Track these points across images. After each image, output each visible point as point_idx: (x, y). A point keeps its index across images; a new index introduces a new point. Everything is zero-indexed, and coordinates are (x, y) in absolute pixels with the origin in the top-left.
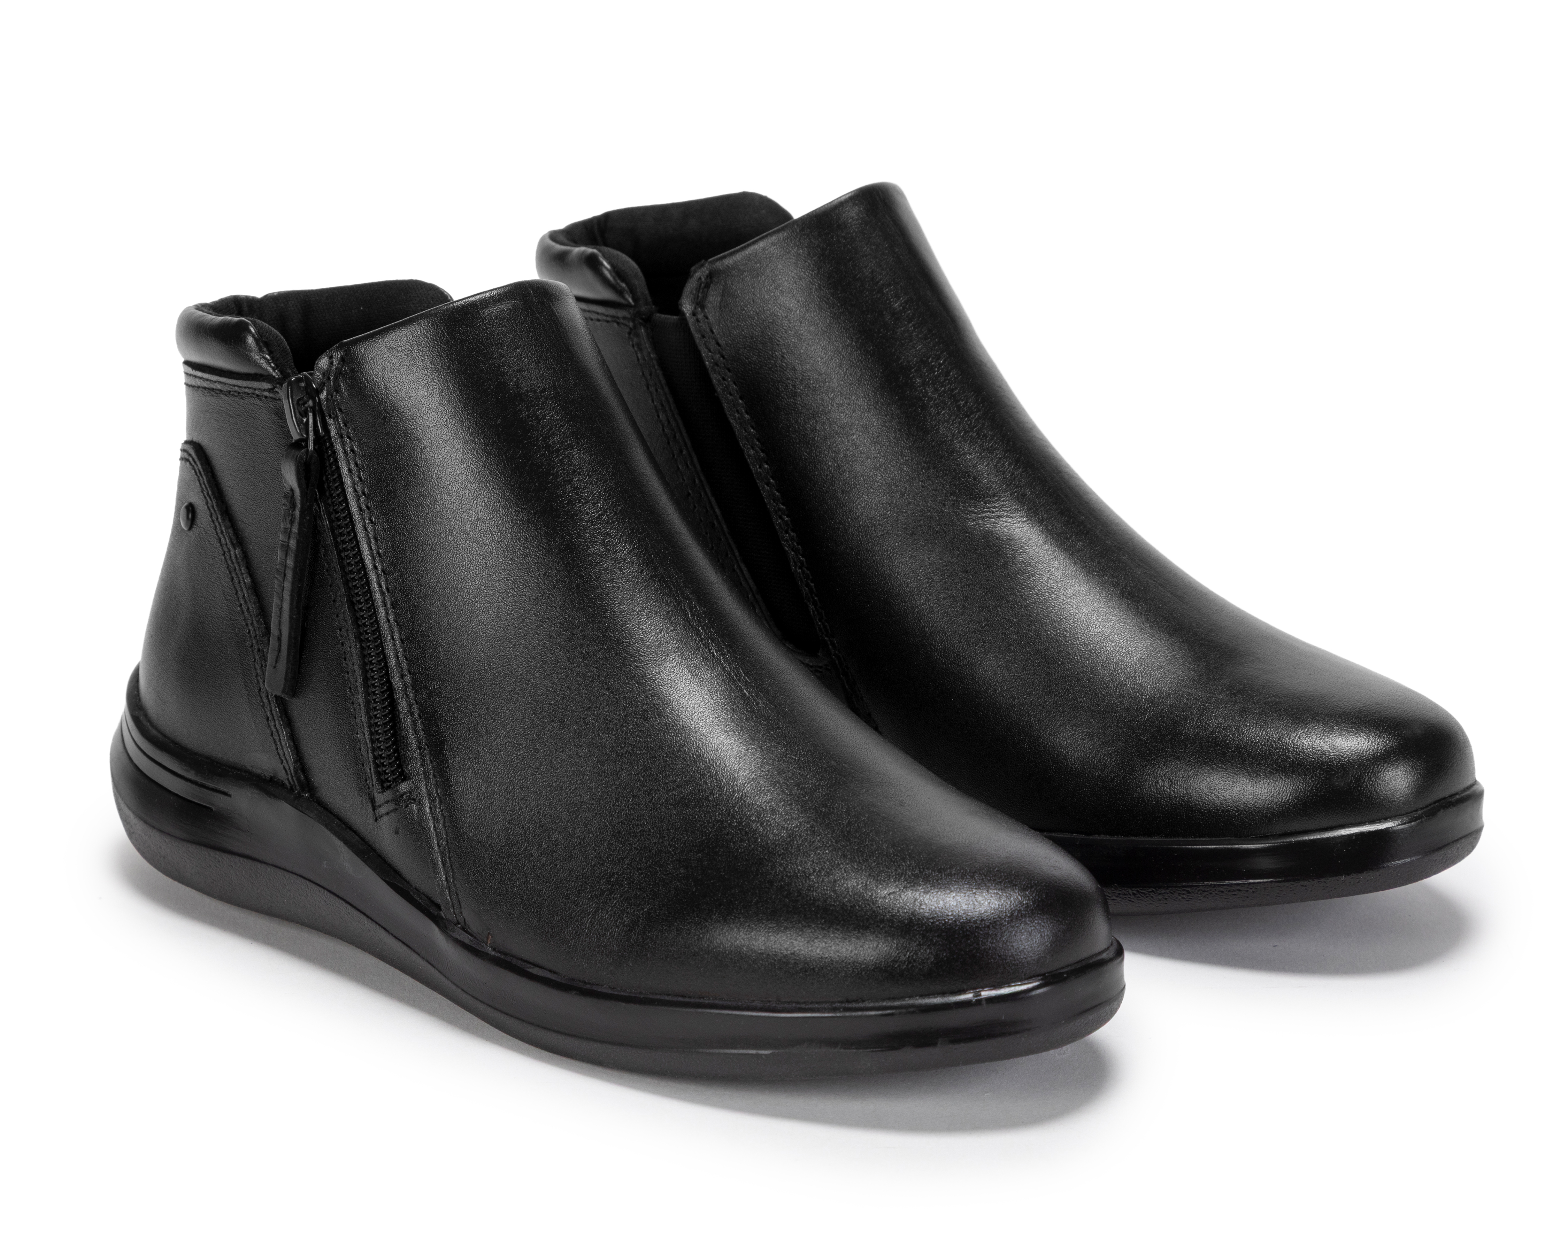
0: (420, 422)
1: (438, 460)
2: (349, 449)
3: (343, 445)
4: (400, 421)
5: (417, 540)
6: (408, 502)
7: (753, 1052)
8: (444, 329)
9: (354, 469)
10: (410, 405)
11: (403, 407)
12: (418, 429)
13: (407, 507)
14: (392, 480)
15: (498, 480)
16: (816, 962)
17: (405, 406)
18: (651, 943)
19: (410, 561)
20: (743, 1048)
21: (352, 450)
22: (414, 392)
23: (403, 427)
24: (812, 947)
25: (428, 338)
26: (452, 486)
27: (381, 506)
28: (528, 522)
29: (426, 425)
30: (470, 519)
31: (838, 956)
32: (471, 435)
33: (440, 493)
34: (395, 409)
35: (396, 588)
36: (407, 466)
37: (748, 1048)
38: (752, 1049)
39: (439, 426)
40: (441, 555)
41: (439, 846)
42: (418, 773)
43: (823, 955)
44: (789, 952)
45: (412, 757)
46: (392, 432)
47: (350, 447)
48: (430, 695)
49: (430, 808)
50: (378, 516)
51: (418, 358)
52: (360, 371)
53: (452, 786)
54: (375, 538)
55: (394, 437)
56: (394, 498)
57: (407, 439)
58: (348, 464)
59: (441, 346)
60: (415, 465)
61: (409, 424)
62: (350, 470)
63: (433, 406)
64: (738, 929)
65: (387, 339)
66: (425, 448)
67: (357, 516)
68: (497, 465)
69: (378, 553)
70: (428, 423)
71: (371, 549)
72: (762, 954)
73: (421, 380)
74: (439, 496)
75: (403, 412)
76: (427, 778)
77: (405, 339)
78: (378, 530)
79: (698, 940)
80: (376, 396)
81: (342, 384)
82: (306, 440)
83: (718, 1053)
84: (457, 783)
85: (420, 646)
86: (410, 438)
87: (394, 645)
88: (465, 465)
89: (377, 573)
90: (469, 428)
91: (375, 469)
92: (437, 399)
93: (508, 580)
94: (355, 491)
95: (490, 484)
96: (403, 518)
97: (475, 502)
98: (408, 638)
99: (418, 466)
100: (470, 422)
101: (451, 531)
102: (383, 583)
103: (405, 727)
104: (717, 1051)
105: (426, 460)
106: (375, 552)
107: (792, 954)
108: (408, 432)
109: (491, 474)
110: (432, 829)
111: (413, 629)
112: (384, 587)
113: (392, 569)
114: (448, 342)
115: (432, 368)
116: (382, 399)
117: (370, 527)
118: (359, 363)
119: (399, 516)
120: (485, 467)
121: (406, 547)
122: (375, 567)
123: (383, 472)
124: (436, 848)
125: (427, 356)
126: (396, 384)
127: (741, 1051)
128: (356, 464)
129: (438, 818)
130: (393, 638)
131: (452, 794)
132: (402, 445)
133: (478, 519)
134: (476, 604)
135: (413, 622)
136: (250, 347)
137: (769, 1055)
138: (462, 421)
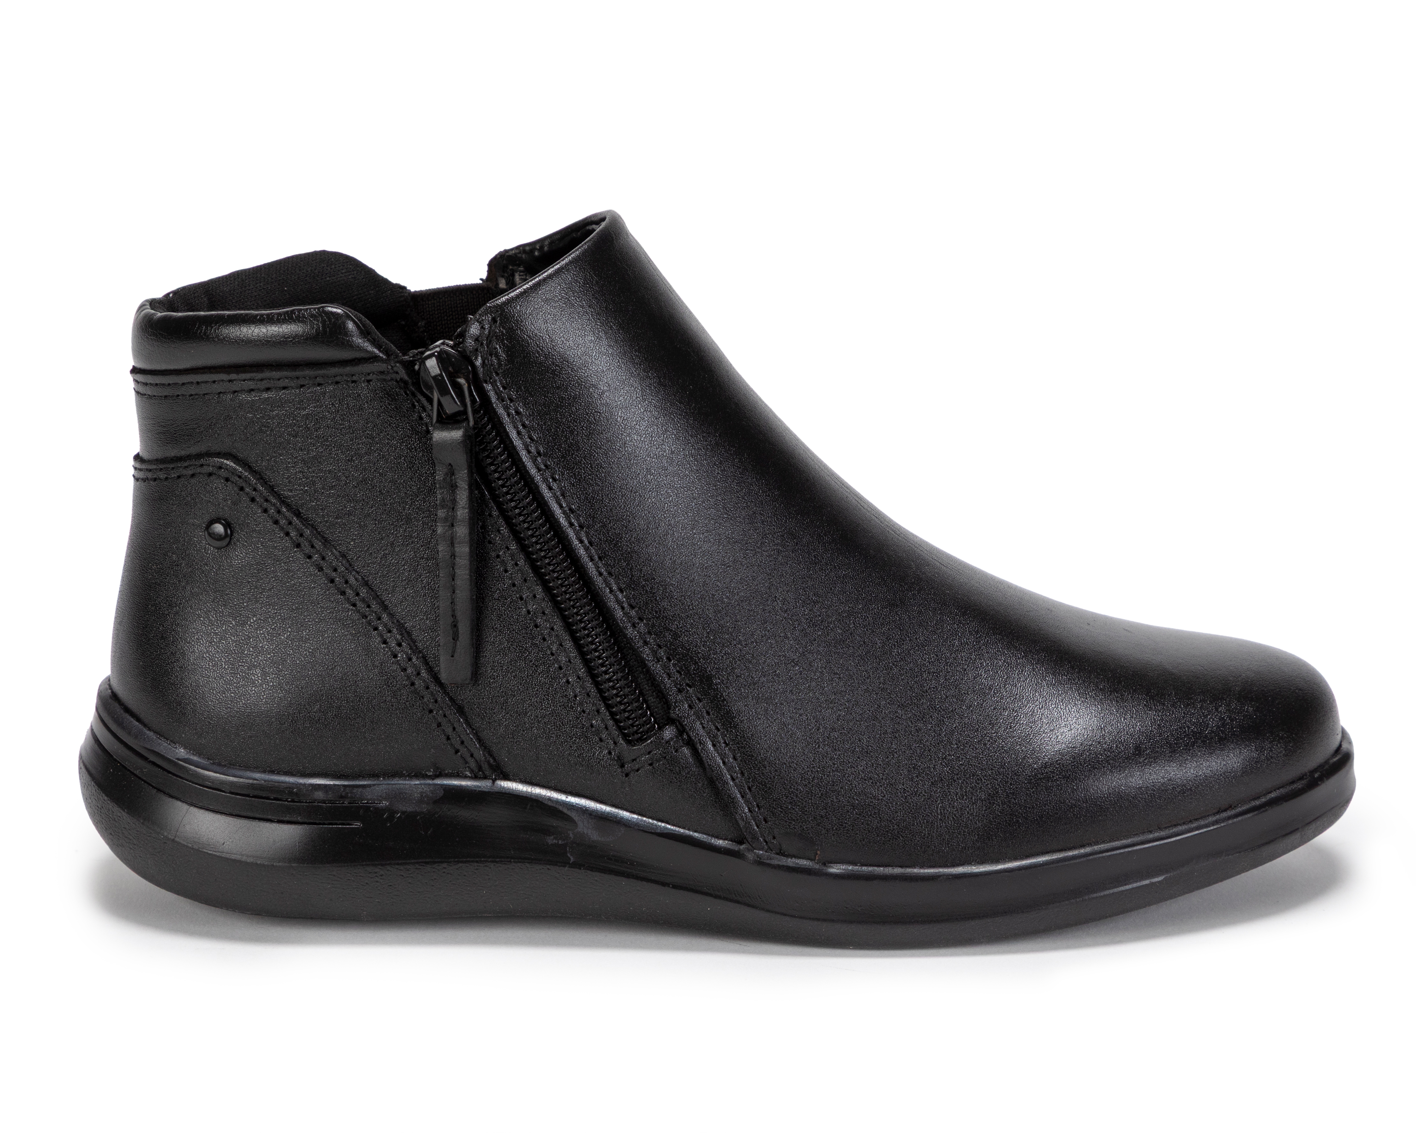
0: (594, 368)
1: (620, 402)
2: (513, 412)
3: (506, 408)
4: (572, 371)
5: (614, 487)
6: (595, 451)
7: (1147, 882)
8: (590, 271)
9: (523, 431)
10: (579, 353)
11: (573, 356)
12: (592, 376)
13: (595, 456)
14: (572, 432)
15: (679, 410)
16: (1192, 782)
17: (574, 355)
18: (1020, 809)
19: (611, 510)
20: (1137, 882)
21: (518, 413)
22: (581, 339)
23: (576, 376)
24: (1185, 769)
25: (580, 283)
26: (639, 425)
27: (563, 461)
28: (717, 444)
29: (599, 370)
30: (665, 454)
31: (1210, 771)
32: (644, 371)
33: (629, 435)
34: (565, 359)
35: (601, 540)
36: (587, 415)
37: (1142, 879)
38: (1146, 879)
39: (613, 368)
40: (644, 496)
41: (733, 779)
42: (688, 715)
43: (1197, 774)
44: (1166, 779)
45: (676, 700)
46: (563, 385)
47: (515, 409)
48: (676, 636)
49: (714, 745)
50: (562, 472)
51: (576, 305)
52: (520, 329)
53: (735, 717)
54: (563, 495)
55: (567, 389)
56: (577, 450)
57: (581, 388)
58: (516, 427)
59: (593, 288)
60: (595, 412)
61: (582, 372)
62: (519, 433)
63: (603, 349)
64: (1111, 771)
65: (540, 292)
66: (603, 393)
67: (539, 478)
68: (675, 396)
69: (571, 510)
70: (601, 367)
71: (561, 507)
72: (1141, 788)
73: (585, 326)
74: (628, 438)
75: (574, 361)
76: (699, 717)
77: (559, 287)
78: (565, 487)
79: (1073, 792)
80: (542, 351)
81: (498, 346)
82: (465, 412)
83: (1113, 893)
84: (739, 712)
85: (647, 591)
86: (585, 387)
87: (616, 597)
88: (646, 402)
89: (574, 530)
90: (640, 365)
91: (549, 425)
92: (605, 342)
93: (718, 505)
94: (529, 452)
95: (673, 415)
96: (592, 468)
97: (665, 436)
98: (629, 586)
99: (600, 413)
100: (639, 358)
101: (648, 470)
102: (584, 539)
103: (657, 673)
104: (1111, 891)
105: (607, 405)
106: (566, 509)
107: (1169, 780)
108: (581, 381)
109: (671, 405)
110: (721, 764)
111: (632, 576)
112: (586, 542)
113: (591, 522)
114: (597, 282)
115: (592, 312)
116: (549, 353)
117: (555, 485)
118: (517, 321)
119: (587, 467)
120: (665, 400)
121: (602, 496)
122: (571, 525)
123: (558, 428)
124: (731, 783)
125: (584, 300)
126: (561, 335)
127: (1135, 885)
128: (524, 426)
129: (725, 753)
130: (611, 591)
131: (738, 725)
132: (576, 395)
133: (673, 452)
134: (695, 536)
135: (631, 569)
136: (352, 332)
137: (1162, 880)
138: (633, 359)
